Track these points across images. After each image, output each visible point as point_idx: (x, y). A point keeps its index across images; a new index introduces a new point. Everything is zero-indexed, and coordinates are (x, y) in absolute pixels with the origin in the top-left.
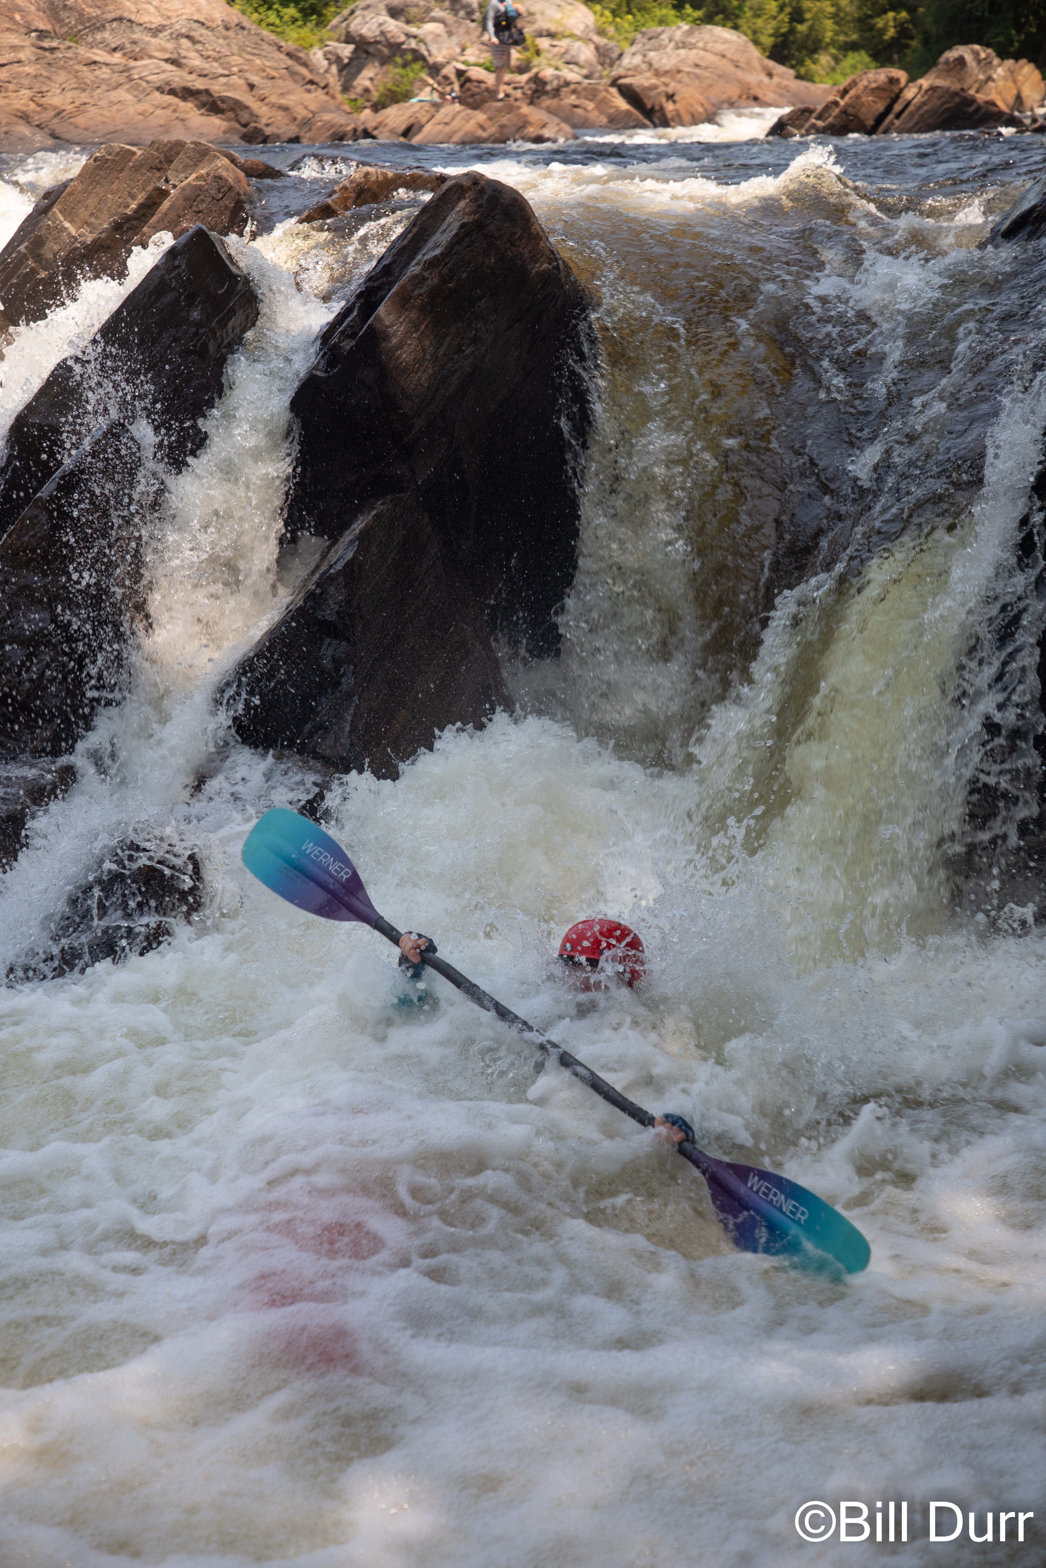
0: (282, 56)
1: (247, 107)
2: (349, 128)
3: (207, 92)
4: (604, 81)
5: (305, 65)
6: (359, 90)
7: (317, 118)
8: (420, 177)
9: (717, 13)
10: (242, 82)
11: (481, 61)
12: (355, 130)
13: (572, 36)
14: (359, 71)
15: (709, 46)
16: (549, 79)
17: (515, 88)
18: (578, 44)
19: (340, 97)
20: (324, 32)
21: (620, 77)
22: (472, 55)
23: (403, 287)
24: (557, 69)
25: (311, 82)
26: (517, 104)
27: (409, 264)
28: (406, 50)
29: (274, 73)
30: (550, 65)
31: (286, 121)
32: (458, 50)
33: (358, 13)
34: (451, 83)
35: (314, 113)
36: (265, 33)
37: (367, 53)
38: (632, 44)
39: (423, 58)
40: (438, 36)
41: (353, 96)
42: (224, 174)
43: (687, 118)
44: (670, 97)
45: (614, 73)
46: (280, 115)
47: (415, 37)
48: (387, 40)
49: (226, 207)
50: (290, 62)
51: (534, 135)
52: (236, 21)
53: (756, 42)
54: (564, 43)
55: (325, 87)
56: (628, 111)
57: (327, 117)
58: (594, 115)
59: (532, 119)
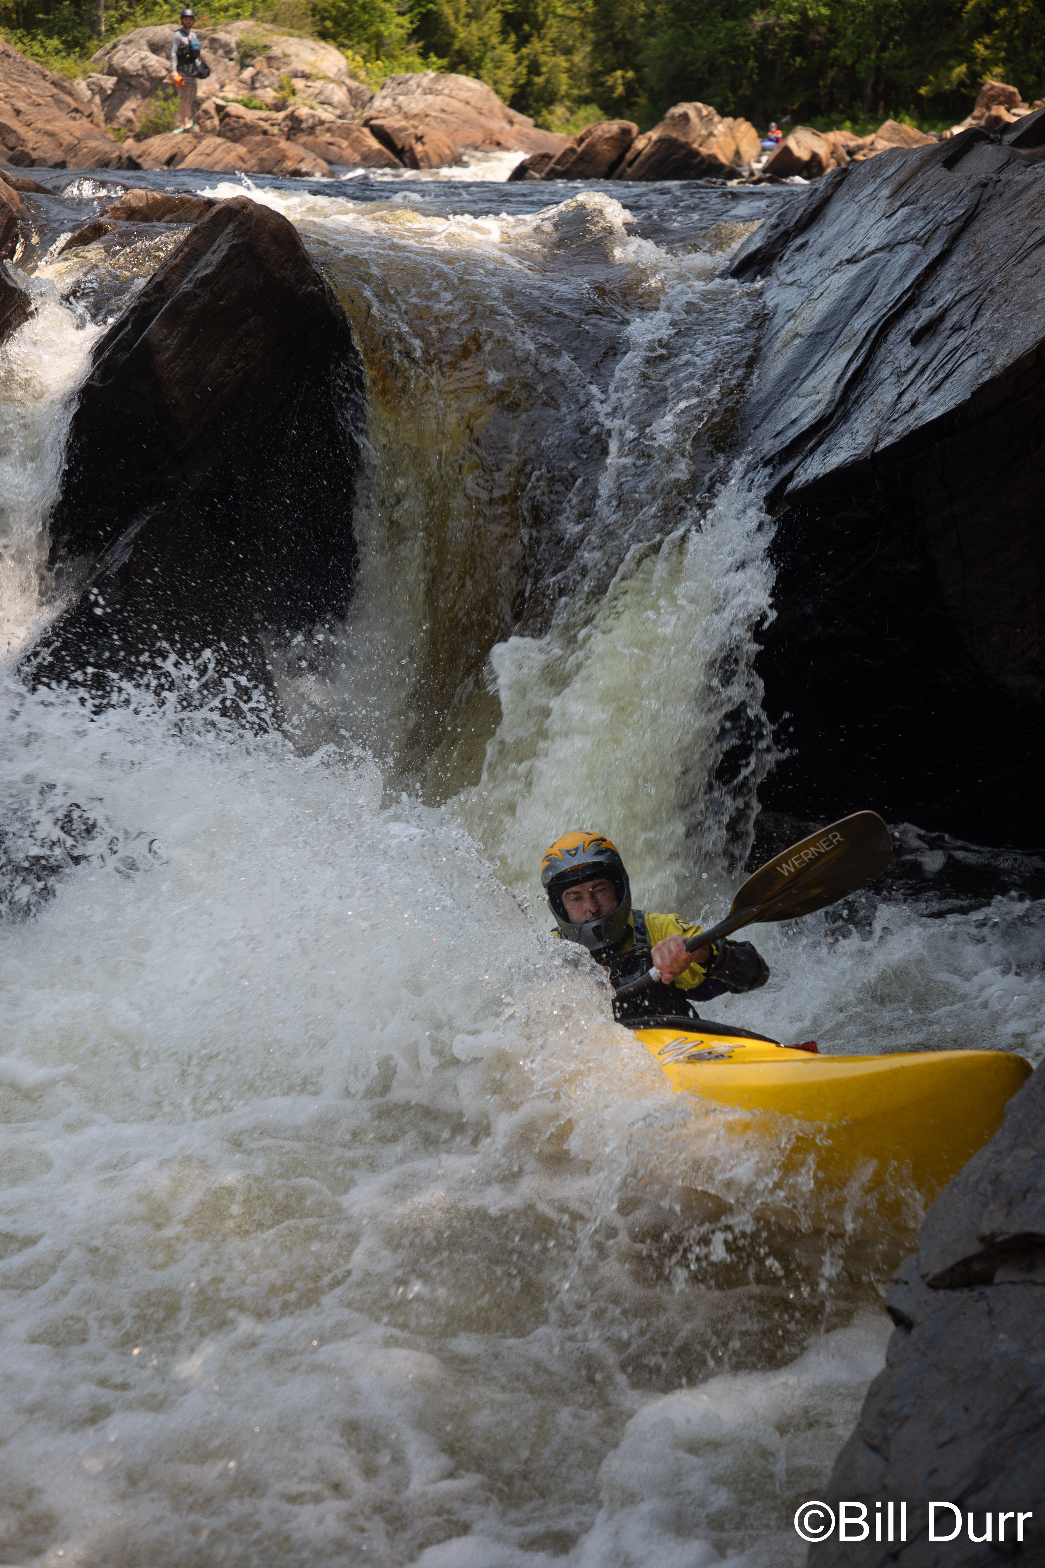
0: (47, 85)
1: (14, 132)
2: (115, 155)
4: (357, 121)
5: (70, 94)
6: (122, 120)
7: (83, 144)
8: (189, 200)
9: (460, 63)
10: (8, 107)
11: (240, 98)
12: (120, 158)
13: (325, 78)
14: (122, 102)
15: (454, 93)
16: (304, 117)
17: (272, 125)
18: (331, 86)
19: (104, 126)
20: (87, 64)
21: (372, 119)
22: (230, 91)
23: (175, 303)
24: (312, 108)
25: (76, 110)
26: (275, 139)
27: (181, 281)
29: (40, 101)
30: (305, 105)
31: (52, 146)
32: (217, 86)
33: (120, 47)
34: (211, 118)
35: (79, 140)
36: (30, 62)
37: (130, 85)
38: (382, 88)
41: (116, 126)
43: (435, 160)
44: (419, 139)
45: (367, 114)
46: (46, 141)
48: (149, 74)
50: (55, 91)
51: (292, 168)
52: (2, 49)
53: (498, 93)
54: (318, 84)
55: (90, 115)
56: (379, 150)
57: (92, 144)
58: (348, 153)
59: (290, 153)
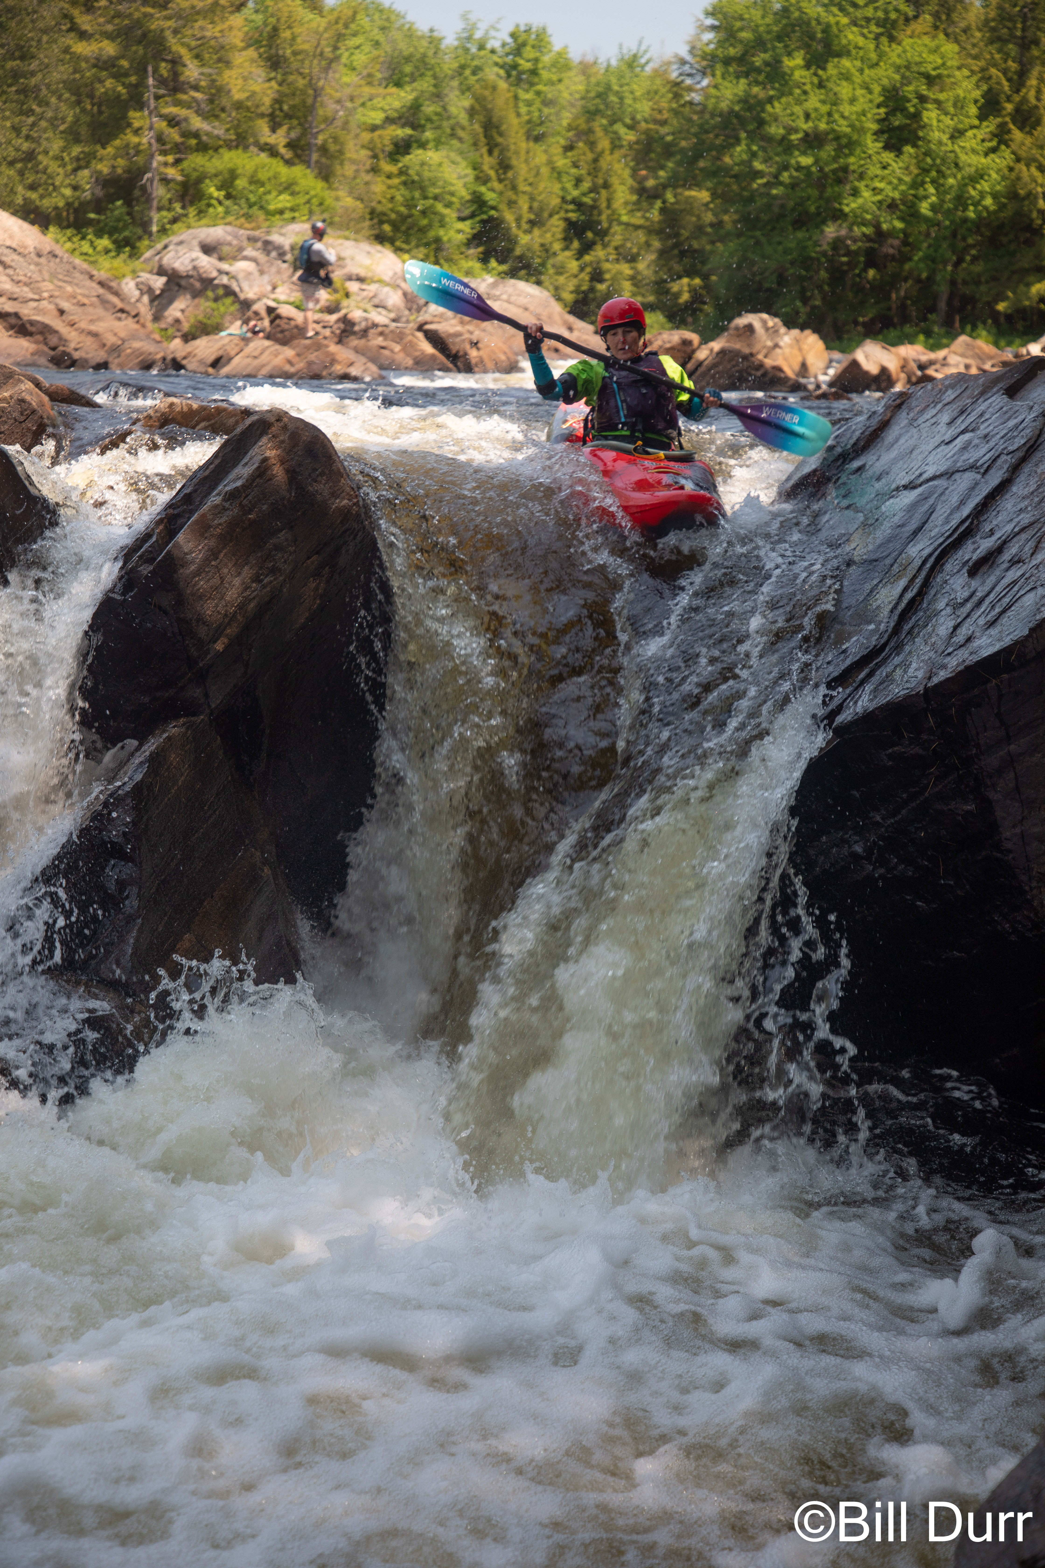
0: (94, 285)
1: (56, 332)
2: (159, 356)
3: (16, 315)
4: (411, 325)
5: (117, 294)
6: (170, 320)
7: (127, 345)
8: (225, 410)
9: (521, 269)
10: (52, 307)
11: (291, 299)
12: (164, 359)
13: (380, 281)
14: (170, 302)
15: (513, 298)
16: (357, 320)
18: (386, 289)
19: (150, 325)
20: (137, 264)
21: (426, 323)
22: (282, 293)
23: (203, 516)
24: (365, 311)
25: (122, 311)
26: (325, 342)
27: (209, 493)
28: (217, 286)
29: (85, 301)
30: (359, 308)
31: (95, 346)
32: (269, 288)
33: (171, 247)
35: (124, 341)
36: (78, 261)
37: (179, 285)
39: (234, 294)
40: (250, 274)
41: (163, 326)
42: (28, 398)
43: (490, 365)
44: (474, 344)
45: (421, 319)
46: (89, 341)
47: (227, 273)
48: (199, 275)
49: (29, 429)
50: (101, 291)
51: (341, 372)
52: (48, 249)
53: (559, 299)
54: (373, 288)
55: (135, 316)
56: (433, 355)
57: (137, 345)
58: (400, 357)
59: (339, 357)
